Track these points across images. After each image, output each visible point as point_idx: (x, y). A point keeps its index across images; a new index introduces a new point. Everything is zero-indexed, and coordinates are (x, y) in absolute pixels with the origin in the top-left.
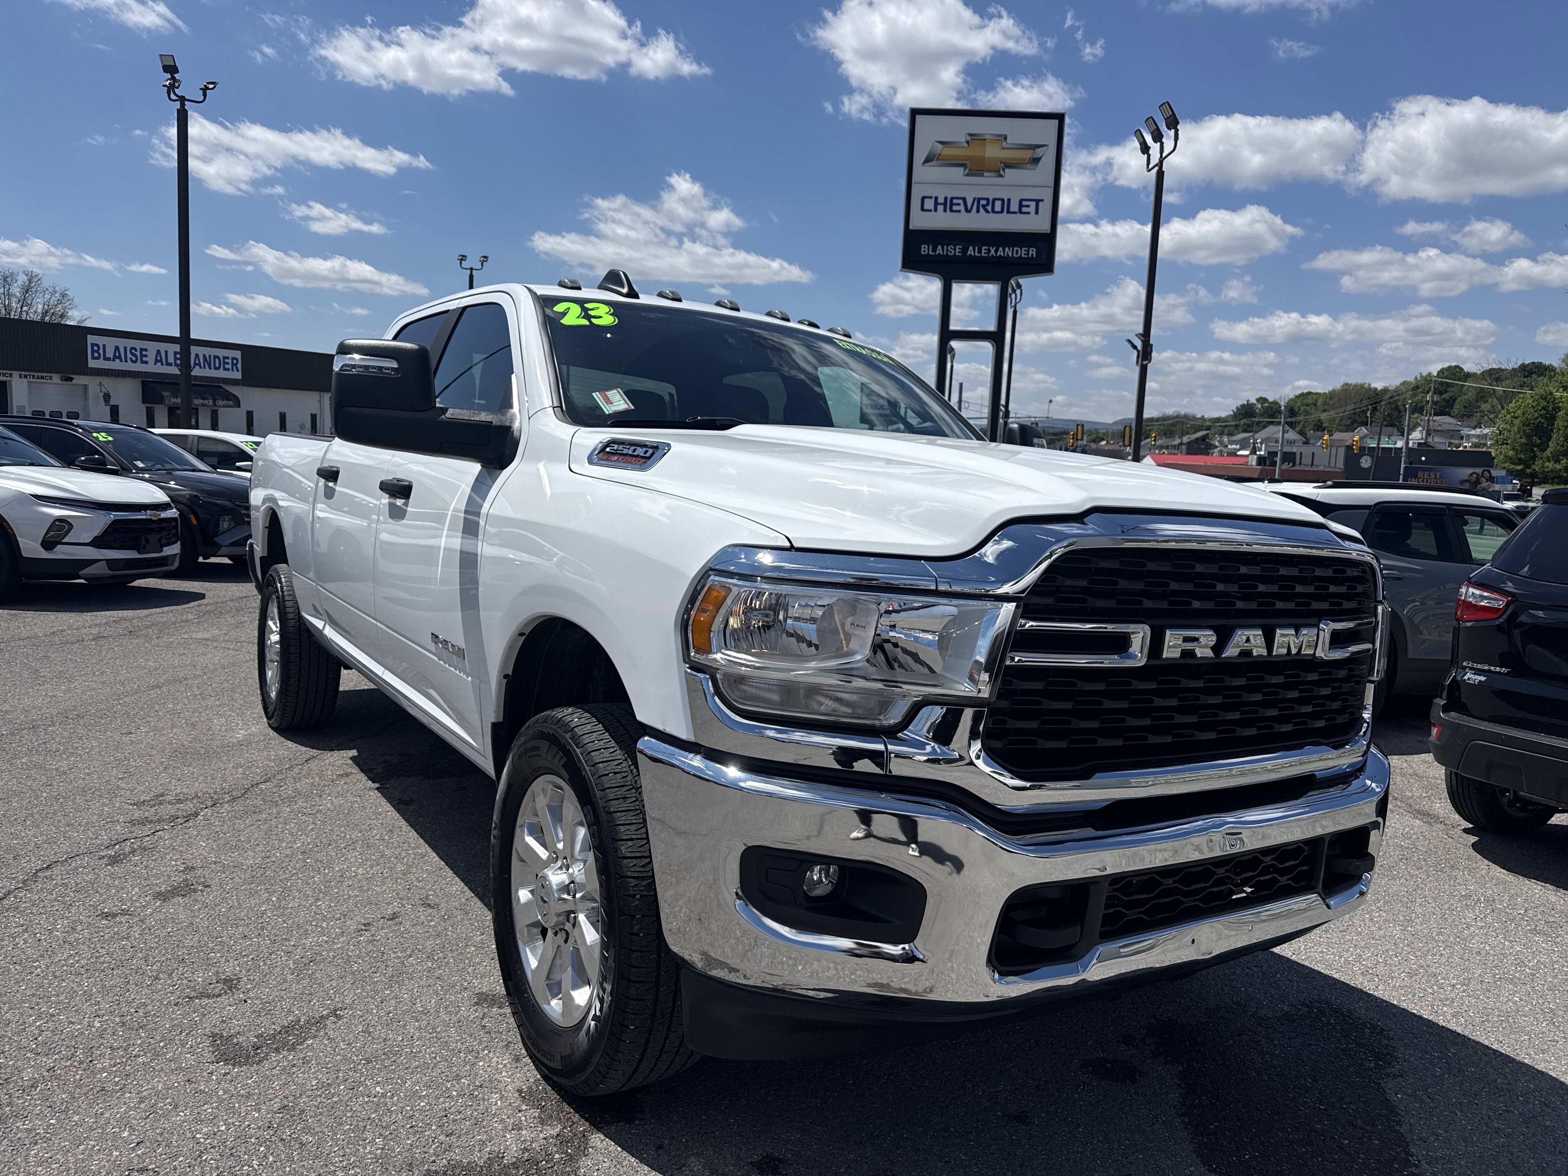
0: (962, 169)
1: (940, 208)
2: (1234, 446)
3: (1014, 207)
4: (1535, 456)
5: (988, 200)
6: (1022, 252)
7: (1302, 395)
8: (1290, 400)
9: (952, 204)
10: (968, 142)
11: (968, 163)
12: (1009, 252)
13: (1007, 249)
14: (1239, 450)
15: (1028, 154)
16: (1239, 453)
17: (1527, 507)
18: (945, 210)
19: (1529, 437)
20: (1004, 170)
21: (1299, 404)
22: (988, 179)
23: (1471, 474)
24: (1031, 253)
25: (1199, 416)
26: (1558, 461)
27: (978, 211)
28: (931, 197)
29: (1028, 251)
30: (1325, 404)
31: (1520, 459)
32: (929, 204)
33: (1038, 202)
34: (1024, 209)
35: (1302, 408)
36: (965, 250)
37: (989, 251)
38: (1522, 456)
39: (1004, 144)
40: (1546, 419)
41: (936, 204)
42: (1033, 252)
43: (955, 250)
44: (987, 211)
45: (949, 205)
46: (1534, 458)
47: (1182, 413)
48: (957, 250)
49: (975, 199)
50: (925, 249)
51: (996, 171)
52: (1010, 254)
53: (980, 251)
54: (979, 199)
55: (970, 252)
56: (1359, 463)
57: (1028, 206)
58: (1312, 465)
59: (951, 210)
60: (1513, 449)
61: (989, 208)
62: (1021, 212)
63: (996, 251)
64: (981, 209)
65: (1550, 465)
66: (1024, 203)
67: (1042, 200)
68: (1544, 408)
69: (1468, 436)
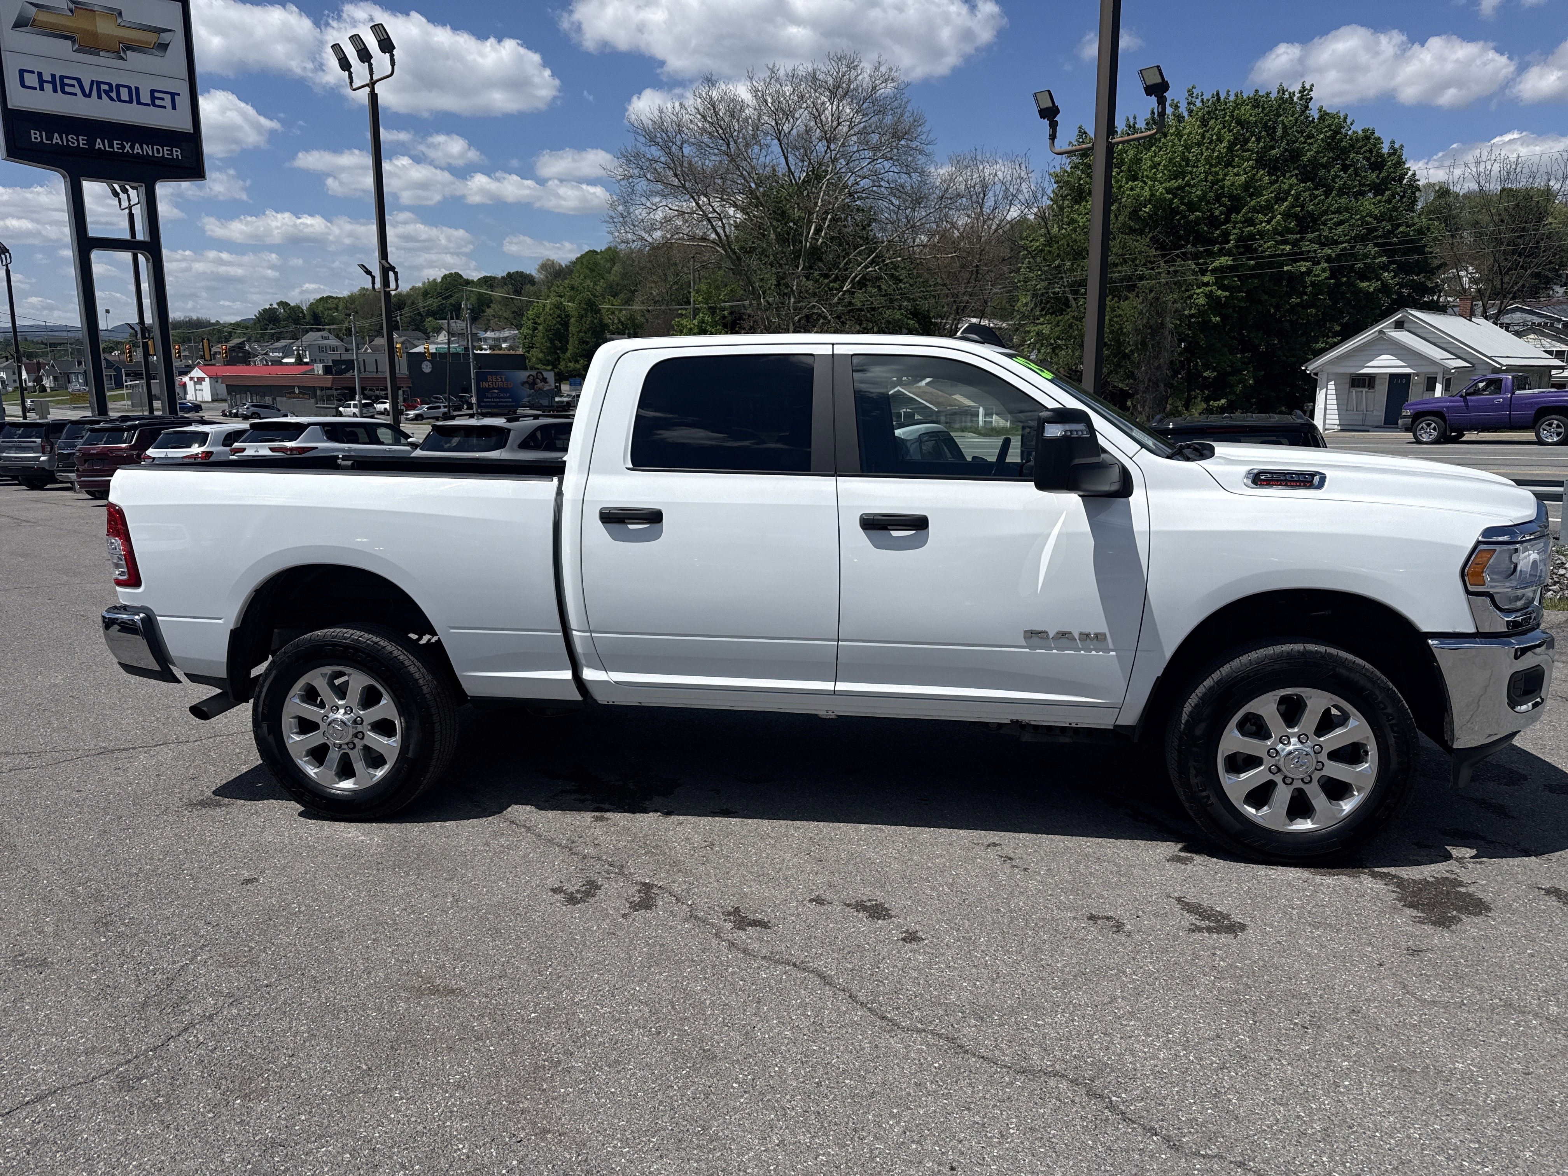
0: (70, 42)
1: (48, 87)
2: (276, 354)
3: (145, 98)
4: (559, 358)
5: (110, 85)
6: (165, 152)
7: (322, 299)
8: (312, 304)
9: (63, 85)
10: (71, 11)
11: (77, 36)
12: (148, 150)
13: (145, 146)
14: (283, 358)
15: (152, 38)
16: (285, 361)
17: (563, 402)
18: (55, 91)
19: (551, 341)
20: (125, 52)
21: (321, 308)
22: (104, 60)
23: (529, 377)
24: (175, 153)
25: (213, 321)
26: (577, 361)
27: (100, 97)
28: (33, 72)
29: (171, 151)
30: (346, 307)
31: (548, 360)
32: (31, 80)
33: (173, 95)
34: (158, 102)
35: (326, 313)
36: (91, 142)
37: (123, 147)
38: (550, 358)
39: (119, 21)
40: (561, 324)
41: (42, 81)
42: (177, 153)
43: (78, 141)
44: (112, 99)
45: (59, 84)
46: (558, 359)
47: (195, 318)
48: (81, 142)
49: (92, 82)
50: (35, 136)
51: (114, 52)
52: (150, 153)
53: (111, 145)
54: (99, 83)
55: (99, 144)
56: (421, 368)
57: (163, 99)
58: (377, 372)
59: (64, 92)
60: (541, 352)
61: (114, 95)
62: (154, 105)
63: (132, 147)
64: (103, 95)
65: (571, 365)
66: (157, 94)
67: (178, 94)
68: (559, 316)
69: (486, 339)
